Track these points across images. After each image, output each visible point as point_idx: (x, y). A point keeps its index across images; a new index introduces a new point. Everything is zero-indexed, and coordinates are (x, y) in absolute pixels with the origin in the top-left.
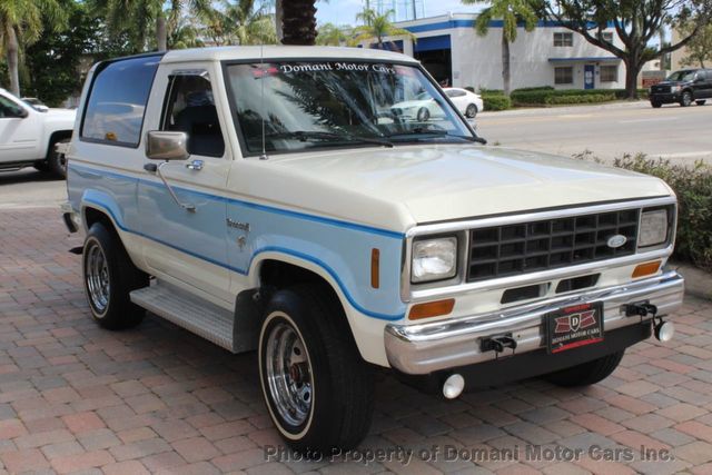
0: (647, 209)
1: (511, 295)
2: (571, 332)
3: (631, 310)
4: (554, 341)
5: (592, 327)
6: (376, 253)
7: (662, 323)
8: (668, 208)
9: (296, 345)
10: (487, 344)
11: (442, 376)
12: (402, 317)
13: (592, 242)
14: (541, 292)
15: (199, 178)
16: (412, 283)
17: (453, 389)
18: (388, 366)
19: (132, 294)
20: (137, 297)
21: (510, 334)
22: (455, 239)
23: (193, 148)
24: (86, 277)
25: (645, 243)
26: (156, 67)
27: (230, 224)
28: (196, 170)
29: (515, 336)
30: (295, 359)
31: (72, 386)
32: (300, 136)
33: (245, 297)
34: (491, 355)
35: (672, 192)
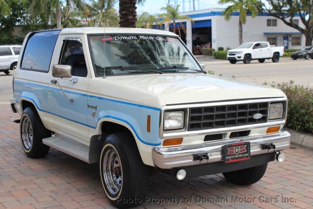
0: (272, 103)
1: (208, 138)
2: (235, 155)
3: (264, 147)
4: (227, 158)
5: (245, 153)
6: (149, 117)
7: (280, 153)
8: (283, 102)
9: (116, 159)
10: (196, 157)
11: (176, 170)
12: (160, 144)
13: (246, 116)
14: (223, 137)
15: (76, 86)
16: (164, 130)
17: (181, 176)
18: (154, 166)
19: (43, 140)
20: (46, 141)
21: (207, 154)
22: (183, 112)
23: (74, 73)
24: (22, 133)
25: (272, 118)
26: (58, 35)
27: (89, 106)
28: (75, 82)
29: (209, 155)
30: (115, 165)
31: (15, 180)
32: (121, 68)
33: (94, 138)
34: (198, 162)
35: (285, 96)
